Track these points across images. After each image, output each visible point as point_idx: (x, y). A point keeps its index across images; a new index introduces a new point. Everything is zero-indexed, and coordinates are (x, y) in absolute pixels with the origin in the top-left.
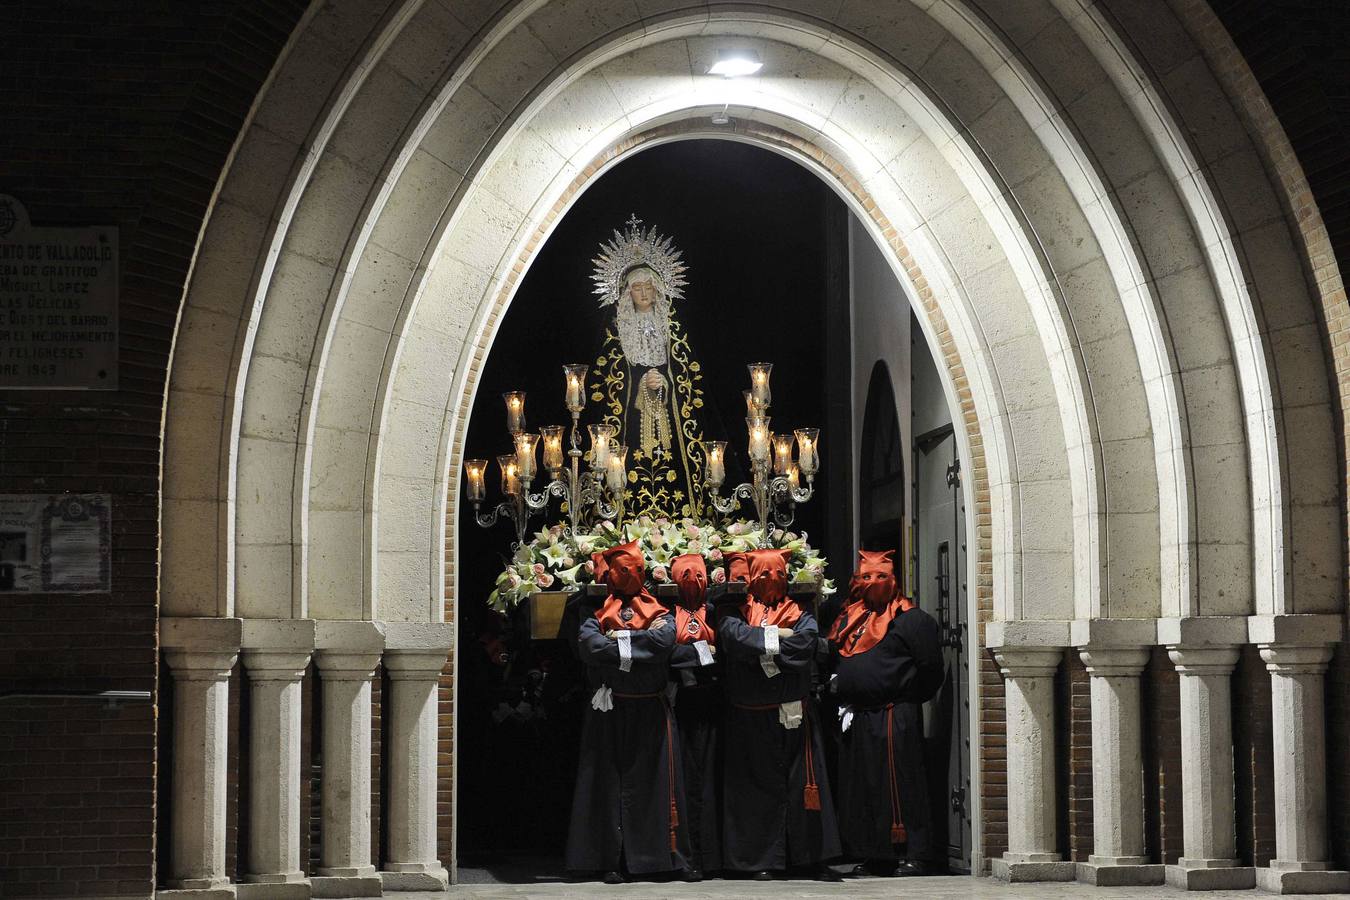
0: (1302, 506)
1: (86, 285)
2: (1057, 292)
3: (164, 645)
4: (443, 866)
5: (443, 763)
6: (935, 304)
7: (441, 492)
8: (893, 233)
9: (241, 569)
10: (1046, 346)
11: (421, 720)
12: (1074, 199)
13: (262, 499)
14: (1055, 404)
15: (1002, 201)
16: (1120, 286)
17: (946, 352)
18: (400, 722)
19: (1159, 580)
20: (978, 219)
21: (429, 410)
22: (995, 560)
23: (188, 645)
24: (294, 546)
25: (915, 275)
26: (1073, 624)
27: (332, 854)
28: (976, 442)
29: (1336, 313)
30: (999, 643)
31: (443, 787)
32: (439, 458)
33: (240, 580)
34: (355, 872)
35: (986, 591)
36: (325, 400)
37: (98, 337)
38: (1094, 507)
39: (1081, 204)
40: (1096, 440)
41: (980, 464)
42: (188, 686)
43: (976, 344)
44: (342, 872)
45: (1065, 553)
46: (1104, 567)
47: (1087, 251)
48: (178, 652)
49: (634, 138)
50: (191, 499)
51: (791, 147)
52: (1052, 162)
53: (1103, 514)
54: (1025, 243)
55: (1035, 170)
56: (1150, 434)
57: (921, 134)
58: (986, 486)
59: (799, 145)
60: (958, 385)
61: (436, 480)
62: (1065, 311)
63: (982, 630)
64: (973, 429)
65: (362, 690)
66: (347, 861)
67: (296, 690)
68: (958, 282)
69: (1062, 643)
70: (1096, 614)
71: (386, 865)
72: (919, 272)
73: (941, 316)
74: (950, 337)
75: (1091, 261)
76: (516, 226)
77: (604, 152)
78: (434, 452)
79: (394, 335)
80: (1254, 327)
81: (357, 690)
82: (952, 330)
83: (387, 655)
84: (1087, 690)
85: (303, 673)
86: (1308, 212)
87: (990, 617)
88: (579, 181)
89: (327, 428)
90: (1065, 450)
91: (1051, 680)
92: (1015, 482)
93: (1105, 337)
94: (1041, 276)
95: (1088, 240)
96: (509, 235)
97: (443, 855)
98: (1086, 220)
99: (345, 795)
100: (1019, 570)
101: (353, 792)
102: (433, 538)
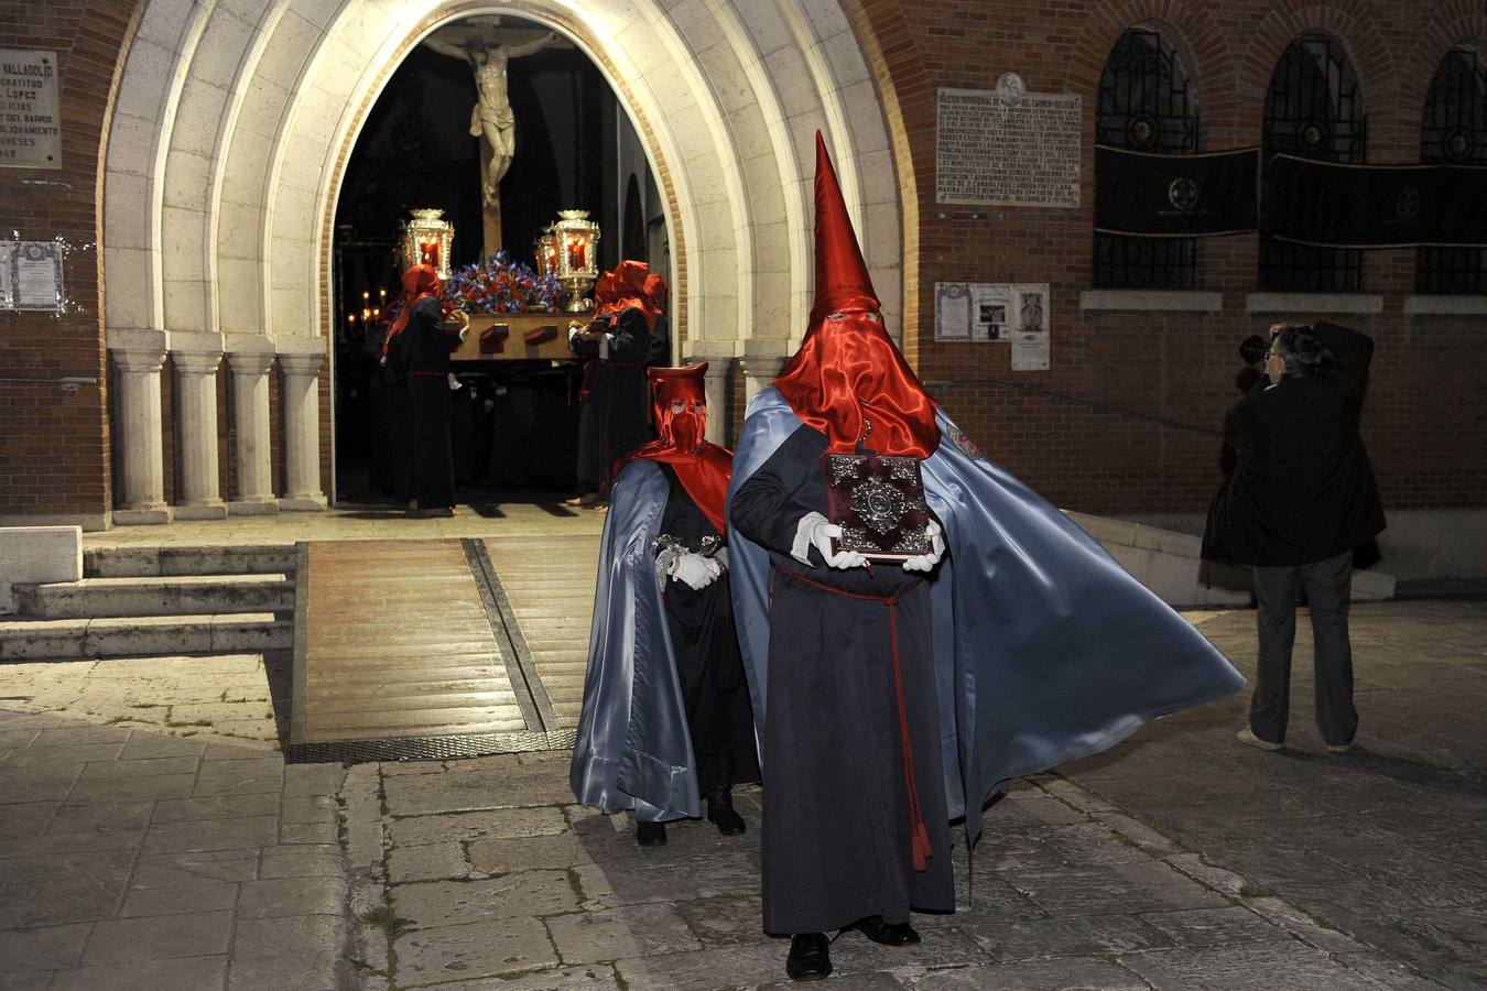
0: (877, 268)
1: (34, 93)
2: (727, 124)
3: (109, 347)
4: (324, 495)
5: (323, 430)
6: (652, 133)
7: (315, 249)
8: (624, 83)
9: (168, 297)
10: (722, 161)
11: (306, 400)
12: (739, 64)
13: (181, 250)
14: (727, 200)
15: (692, 63)
16: (768, 122)
17: (659, 164)
18: (292, 401)
19: (789, 315)
20: (678, 75)
21: (306, 194)
22: (689, 301)
23: (127, 347)
24: (206, 283)
25: (638, 112)
26: (737, 343)
27: (244, 488)
28: (678, 225)
29: (900, 142)
30: (690, 355)
31: (324, 444)
32: (314, 226)
33: (167, 304)
34: (260, 499)
35: (683, 322)
36: (227, 184)
37: (45, 131)
38: (749, 268)
39: (743, 65)
40: (751, 225)
41: (680, 239)
42: (130, 376)
43: (677, 160)
44: (251, 499)
45: (732, 297)
46: (755, 306)
47: (747, 98)
48: (123, 352)
49: (446, 10)
50: (125, 247)
51: (555, 21)
52: (724, 37)
53: (754, 272)
54: (707, 92)
55: (714, 42)
56: (785, 221)
57: (640, 15)
58: (684, 254)
59: (560, 20)
60: (666, 187)
61: (312, 241)
62: (732, 138)
63: (681, 347)
64: (676, 216)
65: (261, 380)
66: (254, 492)
67: (212, 380)
68: (665, 118)
69: (729, 355)
70: (749, 336)
71: (285, 495)
72: (641, 110)
73: (655, 140)
74: (661, 155)
75: (751, 105)
76: (362, 69)
77: (426, 19)
78: (310, 221)
79: (275, 140)
80: (849, 151)
81: (257, 381)
82: (663, 149)
83: (278, 357)
84: (744, 385)
85: (217, 368)
86: (883, 75)
87: (686, 338)
88: (409, 39)
89: (230, 203)
90: (733, 231)
91: (722, 380)
92: (701, 251)
93: (758, 156)
94: (718, 115)
95: (748, 91)
96: (358, 74)
97: (325, 488)
98: (746, 77)
99: (251, 449)
100: (702, 308)
101: (257, 448)
102: (311, 280)
